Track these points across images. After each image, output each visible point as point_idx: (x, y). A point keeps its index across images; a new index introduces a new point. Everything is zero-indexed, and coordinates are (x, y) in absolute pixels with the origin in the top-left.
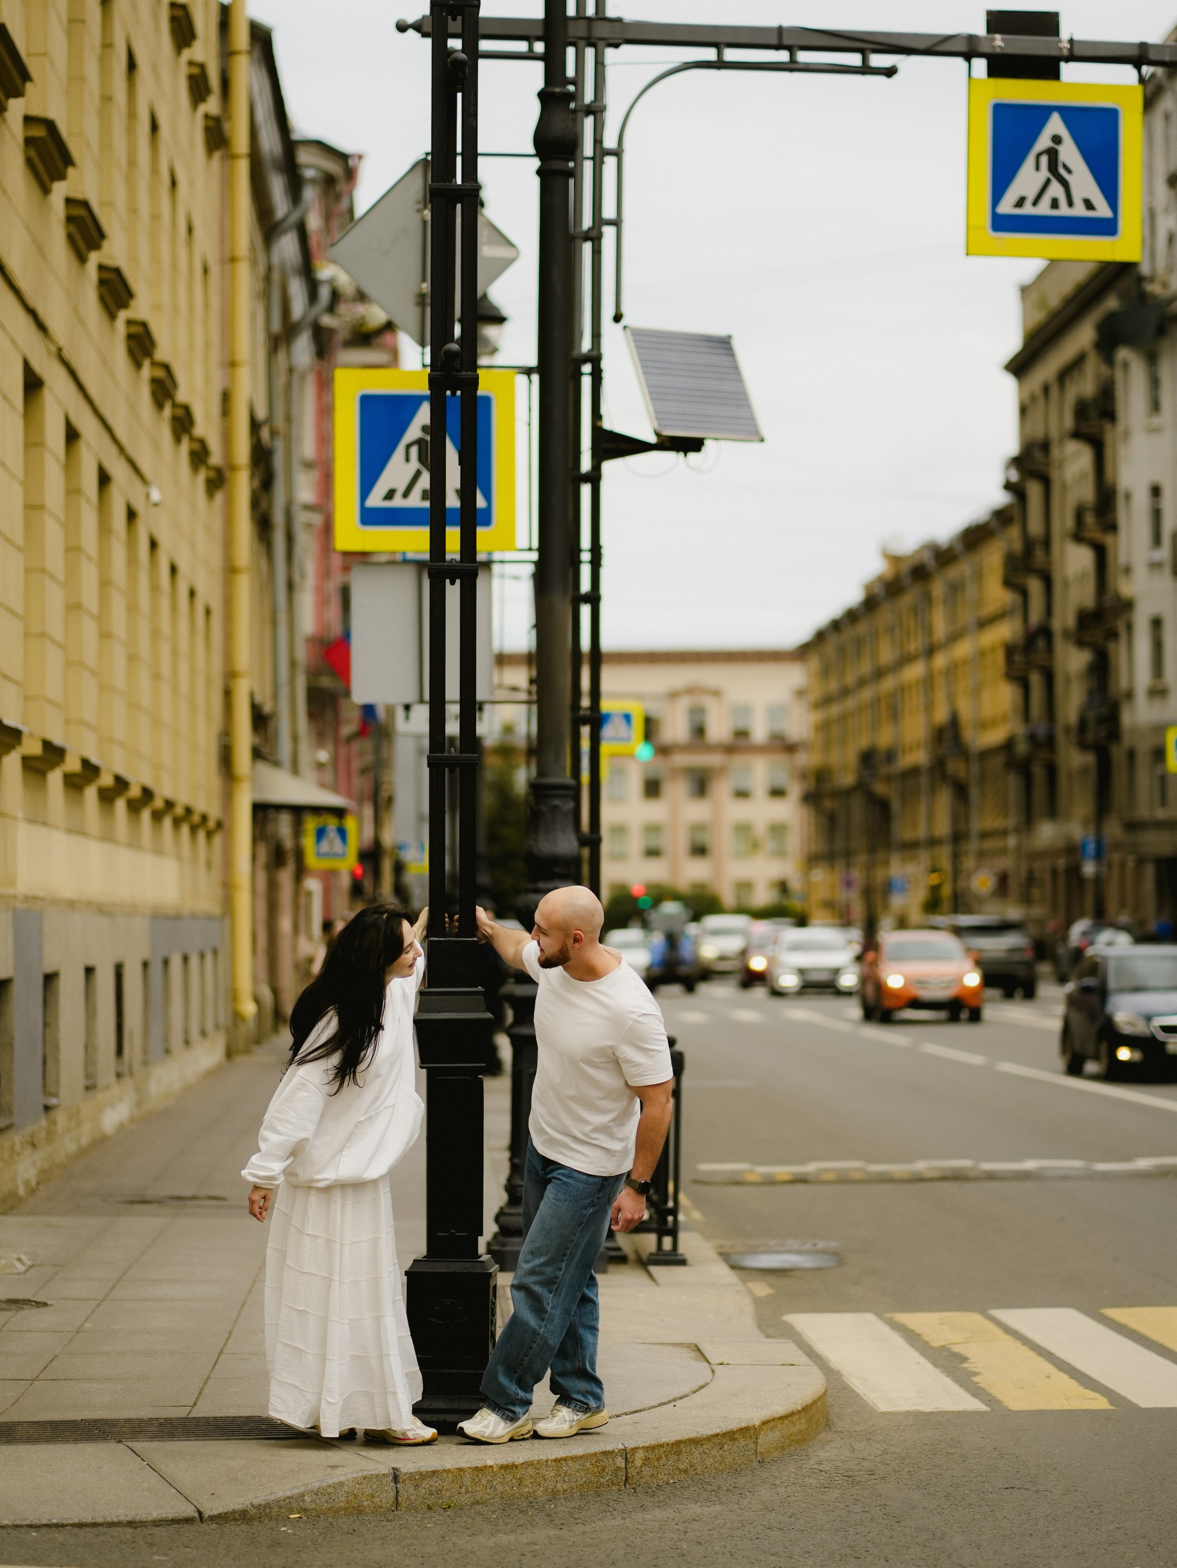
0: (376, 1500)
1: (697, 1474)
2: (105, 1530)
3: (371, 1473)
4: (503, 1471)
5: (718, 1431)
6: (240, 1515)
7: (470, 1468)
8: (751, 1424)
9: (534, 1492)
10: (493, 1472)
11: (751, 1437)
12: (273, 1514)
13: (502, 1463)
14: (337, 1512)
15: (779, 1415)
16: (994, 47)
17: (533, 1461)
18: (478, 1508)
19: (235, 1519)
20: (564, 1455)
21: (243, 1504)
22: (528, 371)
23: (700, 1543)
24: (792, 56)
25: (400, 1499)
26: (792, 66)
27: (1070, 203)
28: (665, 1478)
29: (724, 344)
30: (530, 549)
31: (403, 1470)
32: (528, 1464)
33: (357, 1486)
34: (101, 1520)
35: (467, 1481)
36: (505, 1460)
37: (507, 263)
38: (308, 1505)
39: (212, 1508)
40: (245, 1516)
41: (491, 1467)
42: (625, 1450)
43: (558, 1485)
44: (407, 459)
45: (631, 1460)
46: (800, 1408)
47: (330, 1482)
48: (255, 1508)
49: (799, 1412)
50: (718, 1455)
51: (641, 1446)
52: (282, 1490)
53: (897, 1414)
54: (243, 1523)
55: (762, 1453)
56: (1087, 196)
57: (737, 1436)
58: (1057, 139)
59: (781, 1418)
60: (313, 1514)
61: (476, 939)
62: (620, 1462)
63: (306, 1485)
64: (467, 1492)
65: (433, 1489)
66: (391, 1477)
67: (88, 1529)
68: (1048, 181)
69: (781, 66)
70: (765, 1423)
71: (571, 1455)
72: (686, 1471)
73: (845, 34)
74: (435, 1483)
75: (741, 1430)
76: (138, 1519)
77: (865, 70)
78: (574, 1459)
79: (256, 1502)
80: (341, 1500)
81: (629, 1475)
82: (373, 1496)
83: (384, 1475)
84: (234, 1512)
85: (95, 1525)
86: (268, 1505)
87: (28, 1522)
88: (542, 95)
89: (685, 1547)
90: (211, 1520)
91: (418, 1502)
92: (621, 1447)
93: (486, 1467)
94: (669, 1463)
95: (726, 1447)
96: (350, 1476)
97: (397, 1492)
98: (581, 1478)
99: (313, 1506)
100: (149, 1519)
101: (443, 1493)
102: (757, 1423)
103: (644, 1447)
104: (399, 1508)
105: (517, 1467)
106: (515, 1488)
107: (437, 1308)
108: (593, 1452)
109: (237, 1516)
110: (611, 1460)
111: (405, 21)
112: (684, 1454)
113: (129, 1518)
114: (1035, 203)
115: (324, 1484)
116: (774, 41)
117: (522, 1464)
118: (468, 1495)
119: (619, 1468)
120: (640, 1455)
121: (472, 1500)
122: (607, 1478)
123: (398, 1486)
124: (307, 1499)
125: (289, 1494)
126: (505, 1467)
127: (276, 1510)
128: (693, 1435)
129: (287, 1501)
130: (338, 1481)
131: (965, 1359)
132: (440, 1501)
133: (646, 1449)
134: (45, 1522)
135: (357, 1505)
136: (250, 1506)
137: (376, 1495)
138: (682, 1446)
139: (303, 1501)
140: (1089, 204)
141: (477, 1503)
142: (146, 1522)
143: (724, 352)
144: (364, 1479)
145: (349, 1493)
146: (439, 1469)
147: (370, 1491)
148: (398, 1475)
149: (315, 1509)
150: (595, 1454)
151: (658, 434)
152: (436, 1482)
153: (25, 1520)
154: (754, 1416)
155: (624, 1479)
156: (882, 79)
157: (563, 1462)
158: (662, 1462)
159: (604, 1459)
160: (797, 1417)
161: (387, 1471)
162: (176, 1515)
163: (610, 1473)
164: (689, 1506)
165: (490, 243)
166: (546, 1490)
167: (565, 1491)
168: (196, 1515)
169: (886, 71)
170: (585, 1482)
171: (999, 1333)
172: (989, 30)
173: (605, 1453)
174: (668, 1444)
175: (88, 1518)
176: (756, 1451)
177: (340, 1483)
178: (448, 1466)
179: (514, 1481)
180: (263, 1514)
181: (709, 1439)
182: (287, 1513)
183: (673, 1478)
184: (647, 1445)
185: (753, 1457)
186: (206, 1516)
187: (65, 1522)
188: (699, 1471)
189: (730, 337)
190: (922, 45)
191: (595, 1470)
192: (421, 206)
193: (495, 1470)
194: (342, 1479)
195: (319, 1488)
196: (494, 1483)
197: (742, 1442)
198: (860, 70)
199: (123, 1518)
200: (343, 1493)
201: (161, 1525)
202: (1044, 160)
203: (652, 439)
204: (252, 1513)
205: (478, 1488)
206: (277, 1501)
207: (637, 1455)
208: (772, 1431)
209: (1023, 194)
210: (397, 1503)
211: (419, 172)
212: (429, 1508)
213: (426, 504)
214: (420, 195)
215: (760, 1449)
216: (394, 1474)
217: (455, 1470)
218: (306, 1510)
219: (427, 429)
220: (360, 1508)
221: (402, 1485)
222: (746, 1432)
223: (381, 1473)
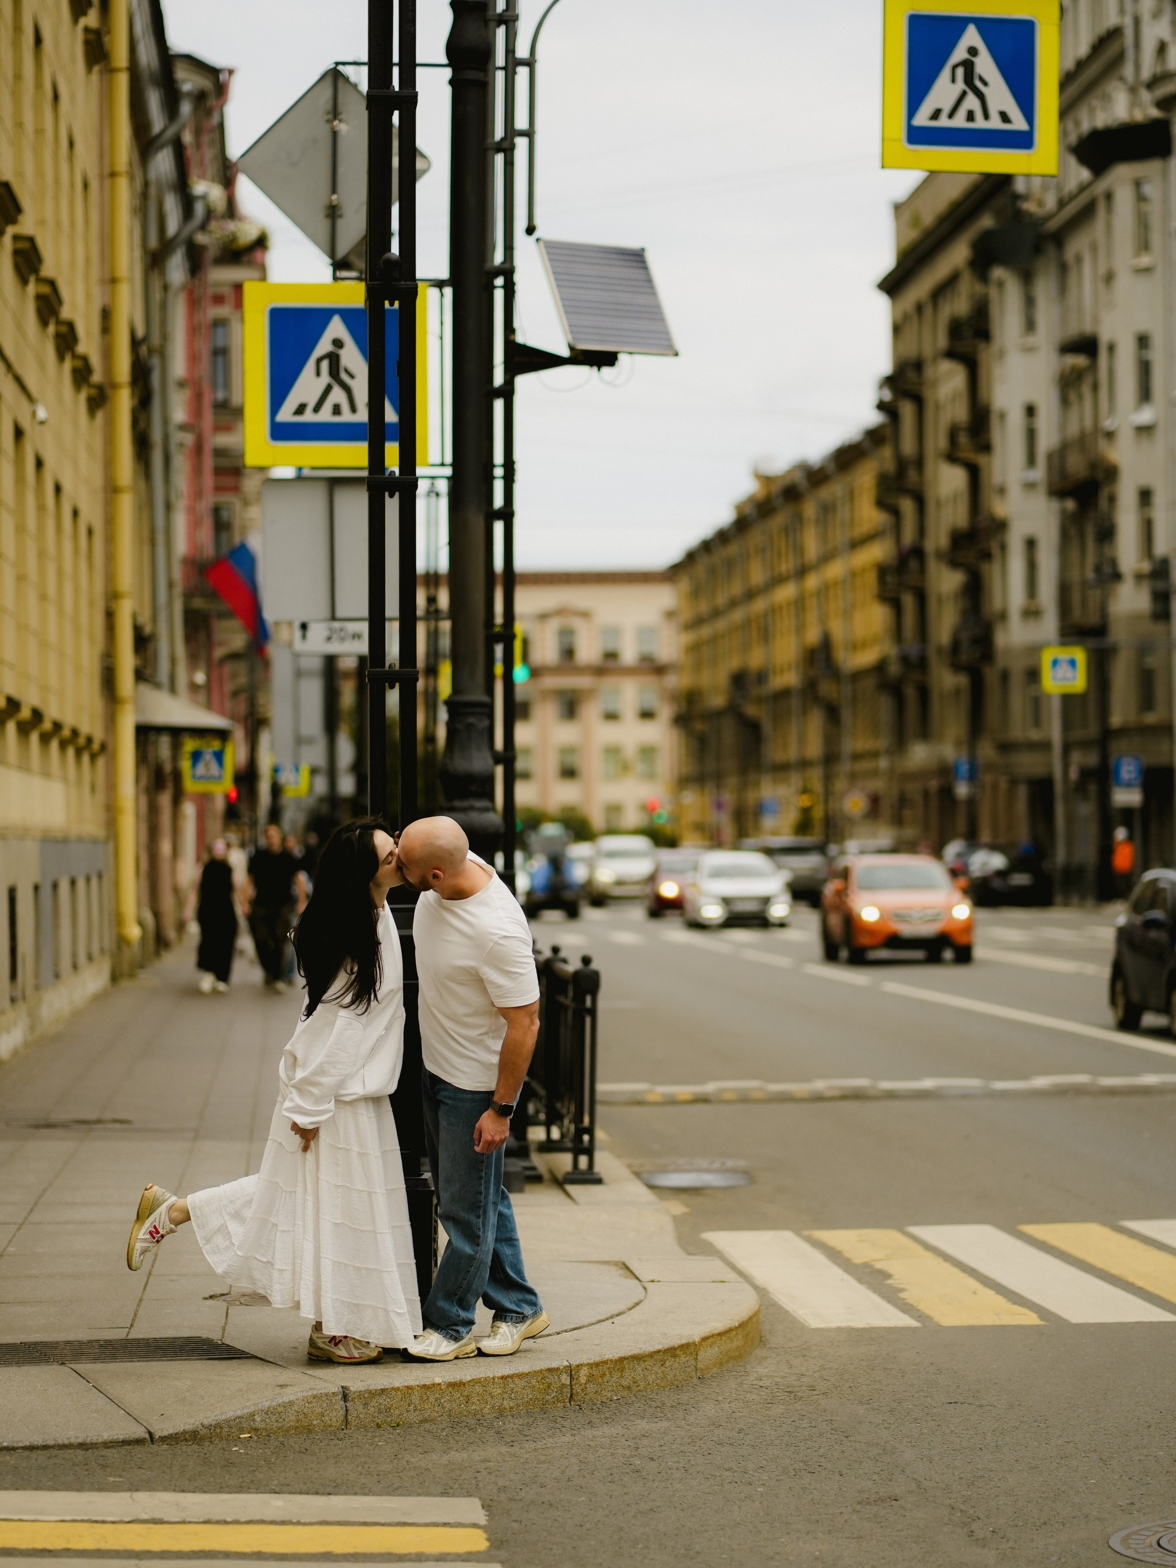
0: (326, 1418)
1: (640, 1391)
2: (56, 1452)
3: (320, 1391)
4: (450, 1389)
5: (660, 1347)
6: (190, 1436)
7: (418, 1386)
8: (691, 1341)
9: (482, 1410)
10: (441, 1389)
11: (691, 1353)
12: (224, 1433)
13: (450, 1381)
14: (287, 1431)
15: (717, 1332)
17: (480, 1379)
18: (427, 1425)
19: (186, 1440)
20: (510, 1372)
21: (193, 1424)
22: (440, 284)
23: (652, 1459)
25: (349, 1418)
28: (609, 1395)
29: (637, 258)
30: (443, 465)
31: (352, 1389)
32: (475, 1382)
33: (307, 1405)
34: (52, 1443)
35: (415, 1399)
36: (452, 1377)
37: (420, 174)
38: (258, 1425)
39: (163, 1429)
40: (195, 1437)
41: (439, 1384)
42: (570, 1366)
43: (505, 1402)
44: (318, 374)
45: (576, 1377)
46: (737, 1324)
47: (280, 1402)
48: (205, 1428)
49: (736, 1328)
50: (659, 1371)
51: (585, 1362)
52: (232, 1410)
53: (828, 1330)
54: (193, 1443)
55: (702, 1370)
56: (1003, 108)
57: (678, 1352)
58: (973, 51)
59: (720, 1334)
60: (264, 1434)
62: (565, 1379)
63: (255, 1404)
64: (415, 1410)
65: (382, 1406)
66: (340, 1396)
67: (39, 1452)
70: (705, 1339)
71: (517, 1372)
72: (629, 1388)
74: (383, 1401)
75: (682, 1346)
76: (88, 1441)
78: (520, 1376)
79: (206, 1422)
80: (291, 1419)
81: (574, 1392)
82: (323, 1415)
83: (333, 1393)
84: (185, 1432)
85: (46, 1447)
86: (218, 1425)
89: (638, 1462)
90: (161, 1441)
91: (367, 1421)
92: (566, 1364)
93: (434, 1385)
94: (613, 1380)
95: (667, 1364)
96: (300, 1395)
98: (527, 1395)
99: (263, 1426)
100: (100, 1440)
101: (392, 1411)
102: (697, 1339)
103: (588, 1364)
104: (348, 1427)
105: (464, 1384)
106: (462, 1406)
108: (538, 1368)
109: (187, 1436)
110: (556, 1377)
112: (628, 1371)
113: (80, 1440)
115: (274, 1403)
117: (469, 1381)
118: (417, 1413)
119: (564, 1385)
120: (584, 1372)
121: (421, 1418)
122: (553, 1395)
123: (348, 1405)
124: (258, 1418)
125: (239, 1413)
126: (452, 1385)
127: (226, 1430)
128: (636, 1351)
129: (238, 1421)
130: (288, 1400)
131: (888, 1276)
132: (389, 1419)
133: (590, 1365)
135: (307, 1424)
136: (200, 1426)
137: (326, 1414)
138: (625, 1362)
139: (254, 1420)
140: (1004, 117)
141: (425, 1421)
142: (96, 1444)
143: (637, 265)
144: (314, 1398)
145: (299, 1412)
146: (388, 1387)
147: (320, 1410)
148: (347, 1394)
149: (265, 1429)
150: (541, 1371)
151: (572, 348)
152: (385, 1400)
154: (694, 1333)
155: (569, 1396)
157: (509, 1379)
158: (606, 1377)
159: (550, 1376)
160: (734, 1333)
161: (336, 1390)
162: (127, 1436)
163: (556, 1390)
164: (637, 1422)
166: (493, 1407)
167: (511, 1408)
168: (147, 1436)
170: (531, 1399)
171: (920, 1249)
173: (550, 1370)
174: (611, 1361)
175: (38, 1440)
176: (696, 1367)
177: (290, 1402)
178: (397, 1384)
179: (462, 1399)
180: (214, 1434)
181: (652, 1355)
182: (238, 1433)
183: (617, 1395)
184: (592, 1361)
185: (693, 1373)
186: (157, 1437)
187: (15, 1445)
188: (642, 1387)
189: (643, 250)
191: (541, 1387)
192: (330, 117)
193: (443, 1387)
194: (292, 1398)
195: (268, 1408)
196: (442, 1401)
197: (683, 1359)
199: (73, 1440)
200: (293, 1412)
201: (112, 1447)
202: (960, 72)
203: (565, 353)
204: (202, 1433)
205: (426, 1407)
206: (228, 1421)
207: (581, 1371)
208: (711, 1347)
209: (939, 106)
210: (346, 1421)
211: (329, 82)
212: (378, 1426)
213: (337, 419)
214: (329, 106)
215: (700, 1365)
216: (344, 1392)
217: (404, 1389)
218: (256, 1430)
219: (338, 343)
220: (310, 1427)
221: (351, 1403)
222: (688, 1348)
223: (330, 1392)
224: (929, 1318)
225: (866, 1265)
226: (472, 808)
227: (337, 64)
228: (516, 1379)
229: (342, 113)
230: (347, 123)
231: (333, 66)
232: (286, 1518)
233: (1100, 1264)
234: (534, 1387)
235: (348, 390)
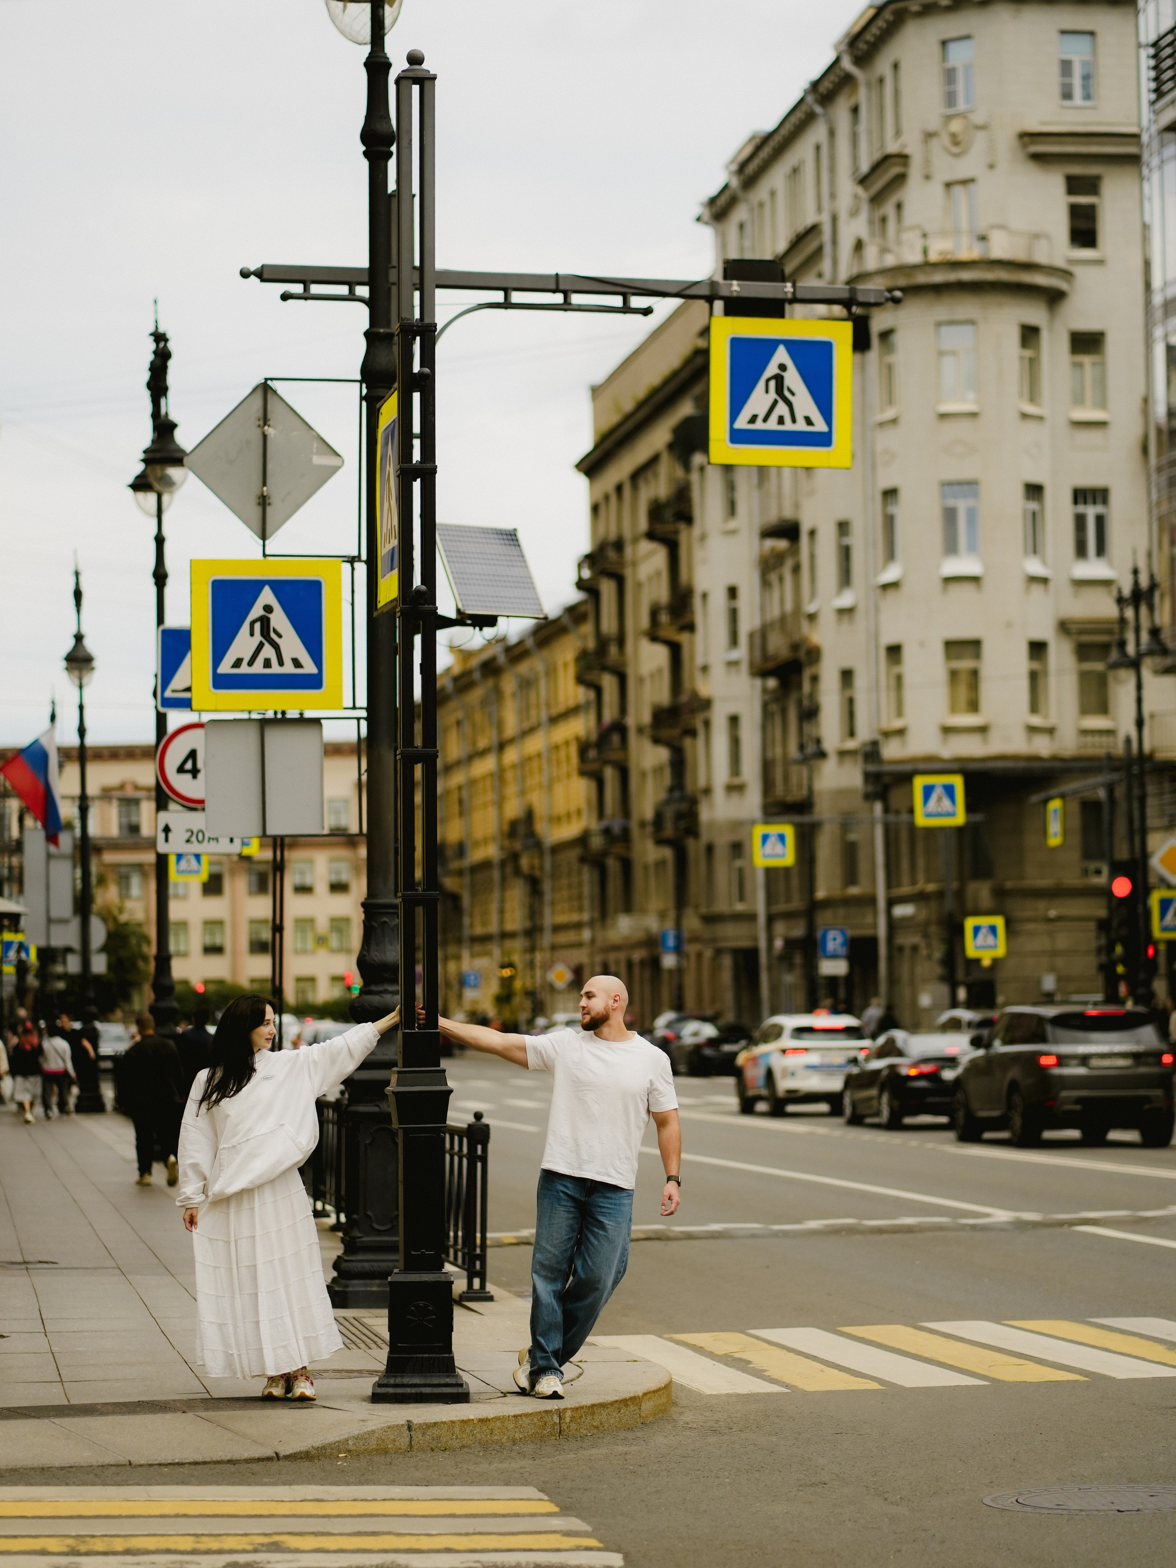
0: (397, 1443)
2: (212, 1466)
3: (393, 1423)
4: (480, 1423)
5: (617, 1398)
6: (305, 1455)
7: (459, 1421)
8: (636, 1395)
9: (501, 1439)
10: (474, 1424)
11: (637, 1404)
12: (328, 1453)
14: (371, 1452)
15: (652, 1389)
16: (732, 292)
17: (500, 1417)
18: (466, 1450)
19: (301, 1458)
20: (520, 1413)
21: (306, 1447)
22: (352, 560)
24: (566, 298)
25: (413, 1443)
26: (566, 306)
27: (794, 420)
28: (585, 1432)
29: (511, 537)
30: (354, 708)
31: (415, 1422)
32: (497, 1419)
33: (384, 1433)
34: (208, 1459)
35: (457, 1430)
36: (481, 1415)
37: (335, 469)
38: (351, 1447)
39: (284, 1451)
40: (308, 1456)
41: (473, 1420)
43: (516, 1434)
44: (252, 634)
47: (364, 1431)
48: (315, 1449)
49: (663, 1388)
50: (617, 1416)
51: (569, 1407)
52: (332, 1437)
53: (721, 1395)
54: (307, 1460)
55: (643, 1417)
56: (807, 414)
57: (629, 1403)
59: (655, 1392)
60: (356, 1453)
61: (438, 1031)
62: (556, 1419)
63: (348, 1433)
64: (457, 1438)
65: (435, 1436)
66: (406, 1427)
67: (200, 1466)
68: (775, 402)
69: (557, 307)
70: (645, 1394)
71: (524, 1412)
72: (597, 1427)
73: (611, 281)
74: (435, 1431)
75: (631, 1398)
76: (234, 1458)
77: (626, 309)
78: (526, 1415)
79: (316, 1445)
80: (373, 1444)
81: (562, 1428)
82: (395, 1441)
83: (402, 1425)
84: (301, 1452)
85: (205, 1463)
86: (323, 1448)
87: (158, 1462)
88: (367, 334)
90: (285, 1459)
91: (425, 1445)
93: (469, 1420)
94: (586, 1421)
95: (622, 1411)
96: (379, 1426)
97: (411, 1438)
98: (530, 1430)
99: (355, 1448)
100: (242, 1458)
101: (441, 1439)
102: (641, 1394)
104: (412, 1449)
105: (489, 1420)
106: (488, 1436)
107: (413, 1308)
108: (538, 1410)
109: (302, 1455)
110: (549, 1417)
111: (248, 269)
112: (597, 1415)
113: (229, 1458)
114: (765, 420)
115: (362, 1432)
116: (553, 287)
117: (493, 1418)
118: (458, 1440)
119: (555, 1423)
120: (568, 1414)
121: (460, 1444)
122: (548, 1431)
123: (412, 1434)
124: (350, 1442)
125: (337, 1439)
126: (481, 1421)
127: (329, 1451)
128: (601, 1401)
129: (337, 1444)
130: (370, 1430)
131: (749, 1362)
132: (439, 1445)
133: (572, 1409)
134: (170, 1461)
135: (384, 1447)
136: (311, 1448)
137: (397, 1440)
138: (595, 1408)
139: (348, 1444)
140: (808, 421)
141: (463, 1447)
142: (240, 1460)
143: (511, 543)
144: (389, 1428)
145: (378, 1439)
146: (438, 1421)
147: (393, 1437)
148: (411, 1426)
149: (356, 1450)
150: (540, 1412)
151: (459, 611)
152: (437, 1431)
153: (156, 1460)
154: (638, 1390)
155: (558, 1431)
156: (639, 317)
157: (519, 1418)
158: (583, 1419)
159: (545, 1417)
160: (661, 1392)
161: (403, 1422)
162: (261, 1456)
163: (550, 1427)
164: (614, 1447)
165: (318, 453)
166: (508, 1438)
167: (521, 1439)
168: (274, 1455)
169: (644, 311)
170: (534, 1433)
171: (765, 1345)
172: (726, 276)
173: (546, 1412)
174: (586, 1407)
175: (199, 1458)
176: (640, 1414)
177: (372, 1431)
178: (444, 1420)
179: (488, 1431)
180: (319, 1453)
181: (613, 1403)
182: (337, 1453)
183: (590, 1433)
184: (573, 1407)
185: (639, 1419)
186: (282, 1456)
187: (184, 1461)
188: (606, 1428)
189: (515, 530)
190: (674, 290)
191: (540, 1424)
192: (261, 423)
193: (475, 1422)
194: (374, 1428)
195: (358, 1435)
196: (475, 1432)
197: (632, 1408)
198: (621, 310)
199: (226, 1457)
200: (374, 1438)
201: (252, 1462)
202: (772, 384)
203: (453, 615)
204: (313, 1453)
205: (464, 1436)
206: (330, 1444)
207: (567, 1413)
208: (649, 1401)
209: (755, 413)
210: (411, 1445)
211: (259, 395)
212: (432, 1450)
213: (267, 671)
214: (260, 414)
215: (643, 1414)
216: (409, 1424)
217: (449, 1422)
218: (349, 1451)
219: (268, 609)
220: (386, 1450)
221: (415, 1432)
222: (634, 1400)
223: (400, 1424)
224: (796, 1387)
225: (726, 1355)
226: (386, 991)
227: (266, 379)
228: (523, 1418)
229: (269, 420)
230: (274, 428)
231: (263, 381)
232: (410, 1497)
233: (914, 1352)
234: (535, 1424)
235: (276, 647)
